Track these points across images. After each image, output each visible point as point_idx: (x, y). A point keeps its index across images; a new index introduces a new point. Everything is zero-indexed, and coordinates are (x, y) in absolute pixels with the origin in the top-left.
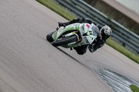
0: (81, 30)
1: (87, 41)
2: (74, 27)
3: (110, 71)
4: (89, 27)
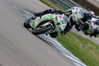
0: (55, 20)
1: (60, 29)
2: (49, 17)
4: (61, 17)
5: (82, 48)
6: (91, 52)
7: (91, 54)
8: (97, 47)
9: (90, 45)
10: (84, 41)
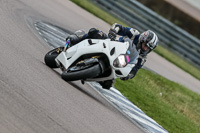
3: (52, 25)
5: (164, 101)
6: (181, 108)
7: (182, 111)
8: (193, 97)
9: (178, 94)
10: (167, 86)
